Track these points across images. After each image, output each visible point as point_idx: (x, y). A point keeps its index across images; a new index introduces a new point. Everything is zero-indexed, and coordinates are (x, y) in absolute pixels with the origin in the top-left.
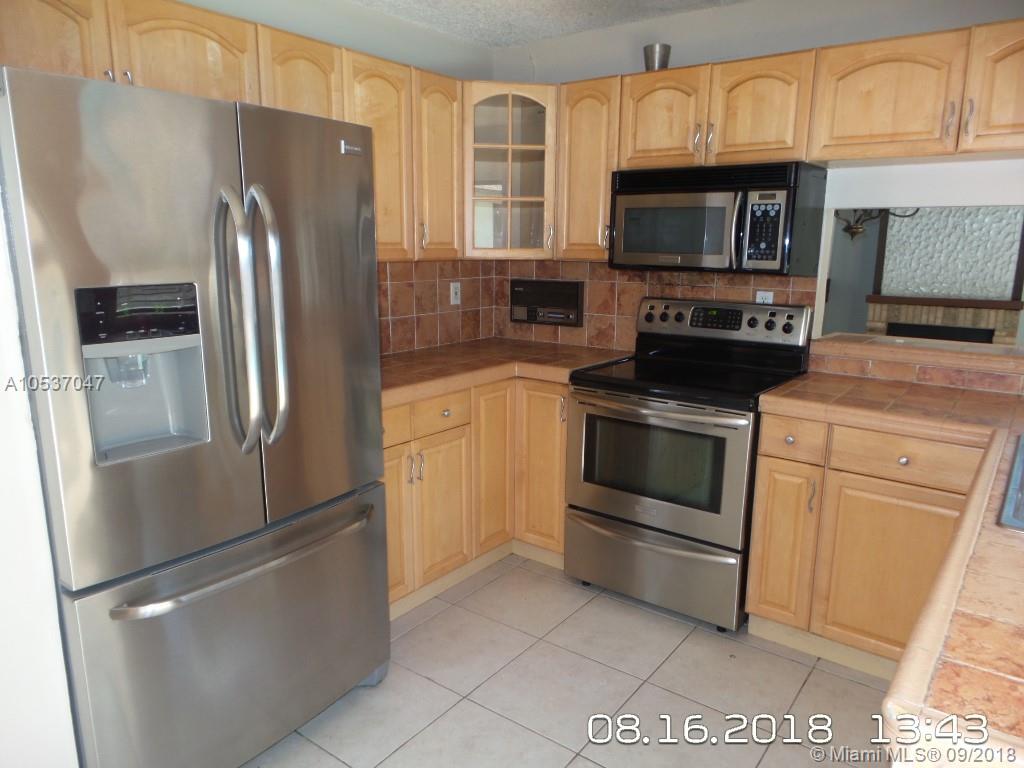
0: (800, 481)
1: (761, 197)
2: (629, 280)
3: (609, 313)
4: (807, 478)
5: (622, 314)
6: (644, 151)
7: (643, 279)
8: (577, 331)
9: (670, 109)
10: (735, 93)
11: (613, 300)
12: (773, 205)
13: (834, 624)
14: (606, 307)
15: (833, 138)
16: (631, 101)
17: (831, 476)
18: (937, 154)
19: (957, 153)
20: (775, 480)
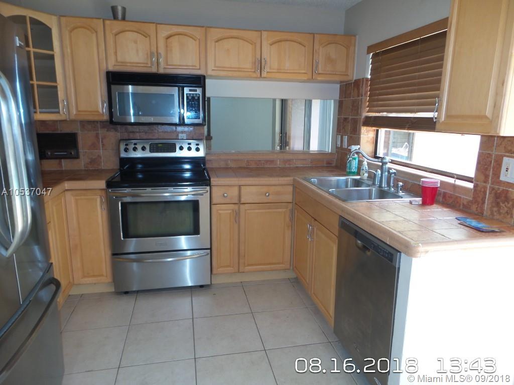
0: (230, 211)
1: (190, 90)
2: (107, 131)
3: (97, 149)
4: (233, 210)
5: (106, 149)
6: (122, 62)
7: (116, 130)
8: (76, 161)
9: (136, 42)
10: (170, 40)
11: (99, 142)
12: (196, 94)
13: (249, 265)
14: (94, 146)
15: (215, 67)
16: (111, 35)
17: (242, 206)
18: (254, 78)
19: (261, 77)
20: (220, 214)
